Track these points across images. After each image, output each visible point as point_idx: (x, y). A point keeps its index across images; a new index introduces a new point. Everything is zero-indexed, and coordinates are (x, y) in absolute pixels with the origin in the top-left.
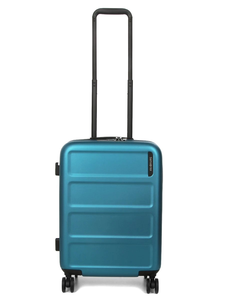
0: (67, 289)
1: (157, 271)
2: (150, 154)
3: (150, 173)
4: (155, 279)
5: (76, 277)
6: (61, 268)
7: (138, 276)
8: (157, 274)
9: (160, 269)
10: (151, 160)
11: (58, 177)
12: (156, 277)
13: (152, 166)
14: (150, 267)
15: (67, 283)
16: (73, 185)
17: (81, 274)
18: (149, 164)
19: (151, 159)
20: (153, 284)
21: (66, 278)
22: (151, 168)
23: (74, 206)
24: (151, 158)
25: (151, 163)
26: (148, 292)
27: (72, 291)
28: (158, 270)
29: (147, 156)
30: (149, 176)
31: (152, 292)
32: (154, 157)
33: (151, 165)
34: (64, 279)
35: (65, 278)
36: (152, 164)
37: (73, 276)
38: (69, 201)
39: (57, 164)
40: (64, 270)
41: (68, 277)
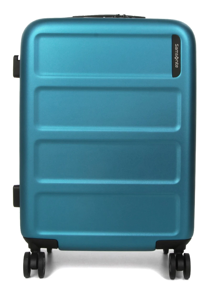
0: (32, 271)
1: (187, 240)
2: (176, 39)
3: (176, 72)
4: (183, 254)
5: (49, 251)
6: (22, 236)
7: (154, 250)
8: (187, 246)
9: (193, 238)
10: (176, 49)
11: (18, 80)
12: (185, 251)
13: (179, 60)
14: (176, 233)
15: (33, 263)
16: (42, 93)
17: (56, 247)
18: (173, 56)
19: (177, 47)
20: (181, 263)
21: (31, 253)
22: (177, 63)
23: (44, 129)
24: (176, 45)
25: (177, 54)
26: (173, 276)
27: (41, 275)
28: (190, 239)
29: (169, 42)
30: (174, 76)
31: (179, 277)
32: (183, 45)
33: (176, 58)
34: (27, 255)
35: (29, 252)
36: (179, 56)
37: (44, 250)
38: (37, 121)
39: (16, 57)
40: (27, 239)
41: (34, 252)
